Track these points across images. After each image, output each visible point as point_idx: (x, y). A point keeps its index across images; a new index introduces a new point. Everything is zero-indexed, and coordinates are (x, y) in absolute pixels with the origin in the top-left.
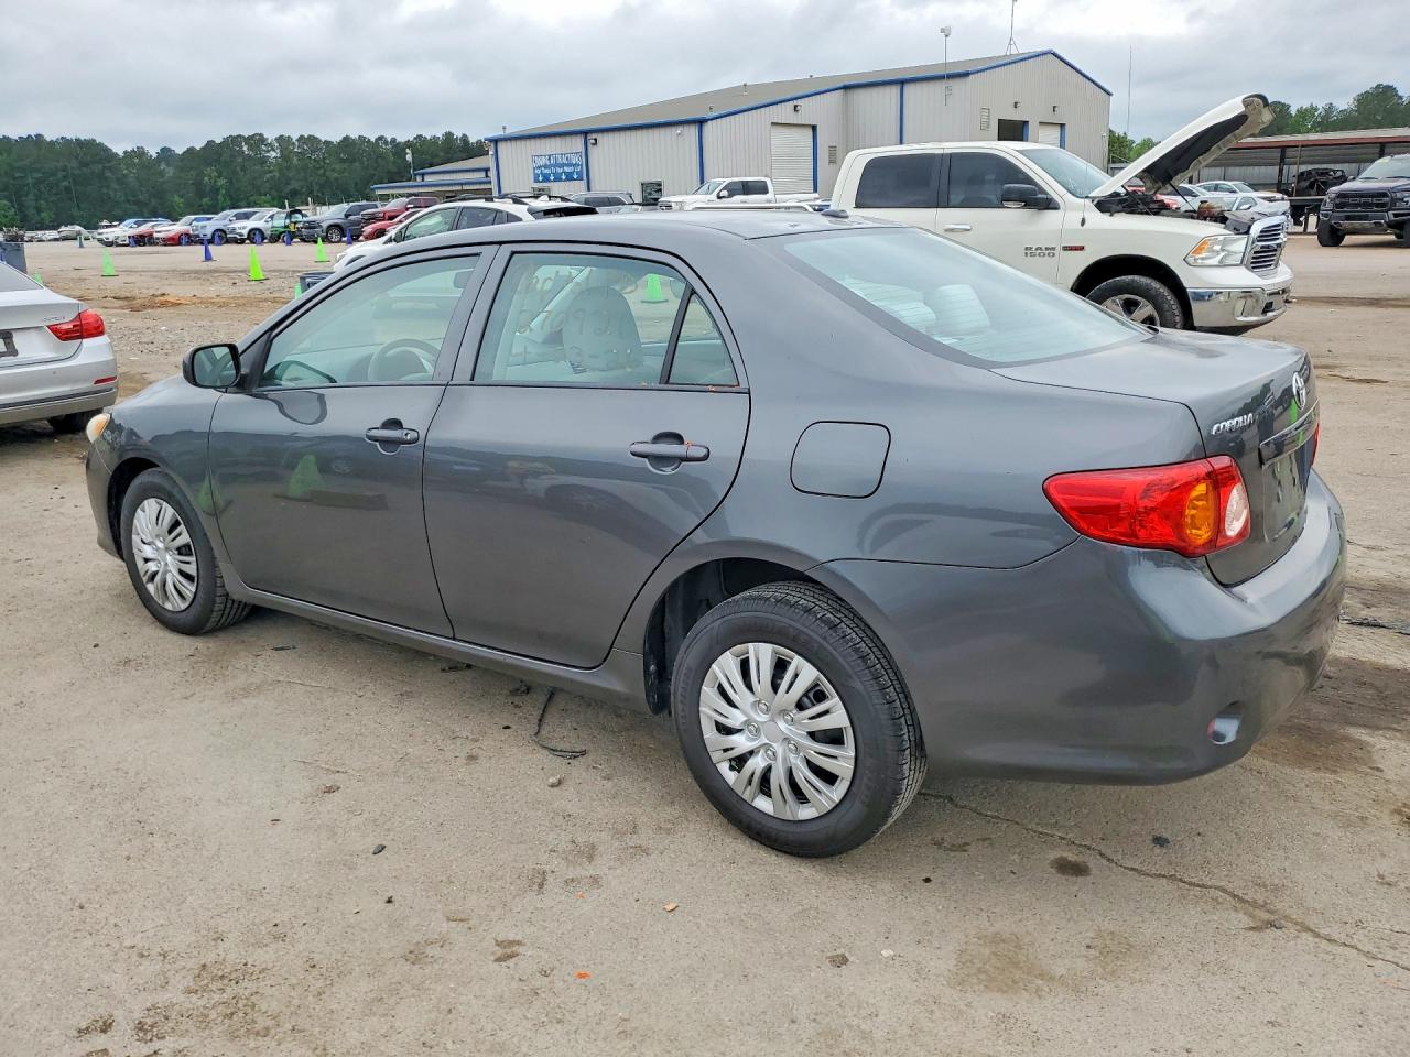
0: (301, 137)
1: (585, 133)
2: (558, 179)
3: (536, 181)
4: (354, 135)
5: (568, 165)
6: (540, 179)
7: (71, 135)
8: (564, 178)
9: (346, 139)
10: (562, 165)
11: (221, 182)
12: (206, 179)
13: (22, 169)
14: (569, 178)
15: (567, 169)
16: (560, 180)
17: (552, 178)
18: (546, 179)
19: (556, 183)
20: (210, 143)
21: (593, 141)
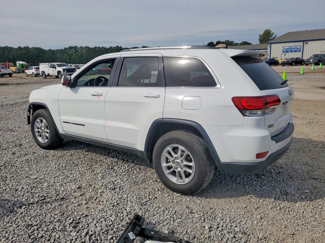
0: (85, 47)
1: (304, 41)
2: (291, 51)
3: (283, 52)
4: (97, 46)
5: (295, 48)
6: (285, 52)
7: (35, 47)
8: (293, 51)
9: (95, 47)
10: (294, 49)
11: (68, 57)
12: (65, 56)
13: (24, 54)
14: (296, 51)
15: (295, 49)
16: (293, 52)
17: (289, 51)
18: (287, 52)
19: (290, 53)
20: (65, 48)
21: (306, 43)
